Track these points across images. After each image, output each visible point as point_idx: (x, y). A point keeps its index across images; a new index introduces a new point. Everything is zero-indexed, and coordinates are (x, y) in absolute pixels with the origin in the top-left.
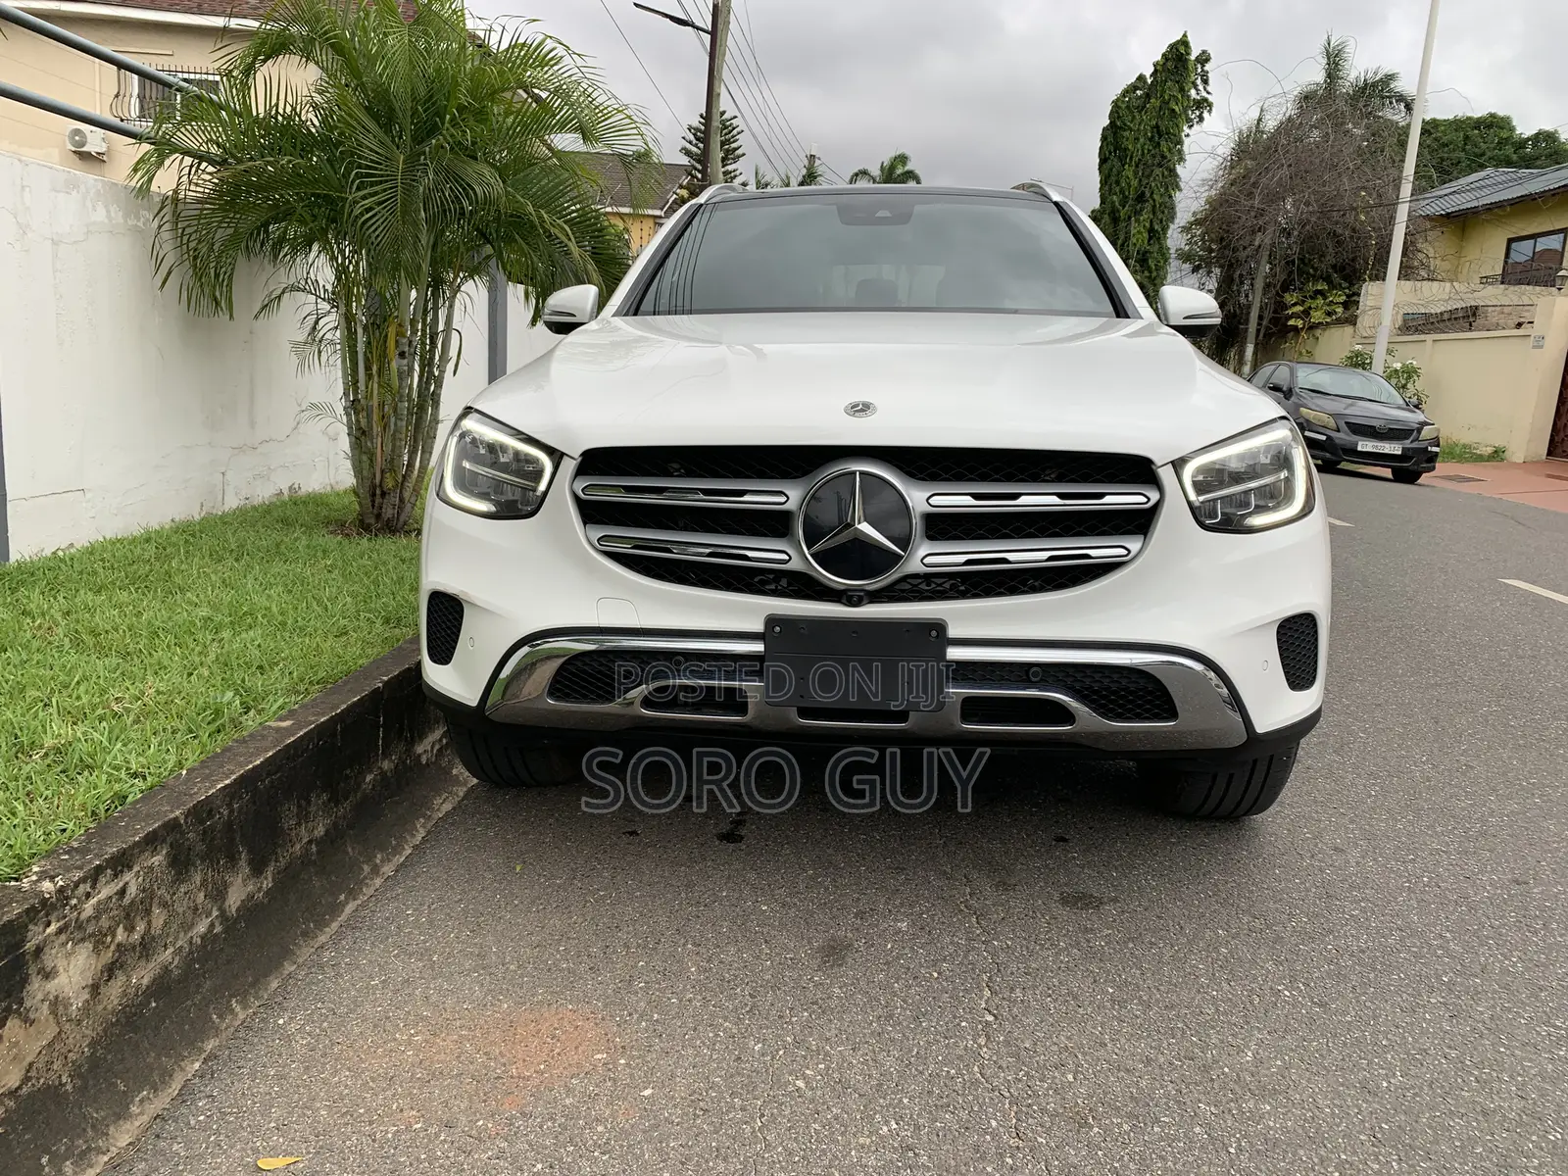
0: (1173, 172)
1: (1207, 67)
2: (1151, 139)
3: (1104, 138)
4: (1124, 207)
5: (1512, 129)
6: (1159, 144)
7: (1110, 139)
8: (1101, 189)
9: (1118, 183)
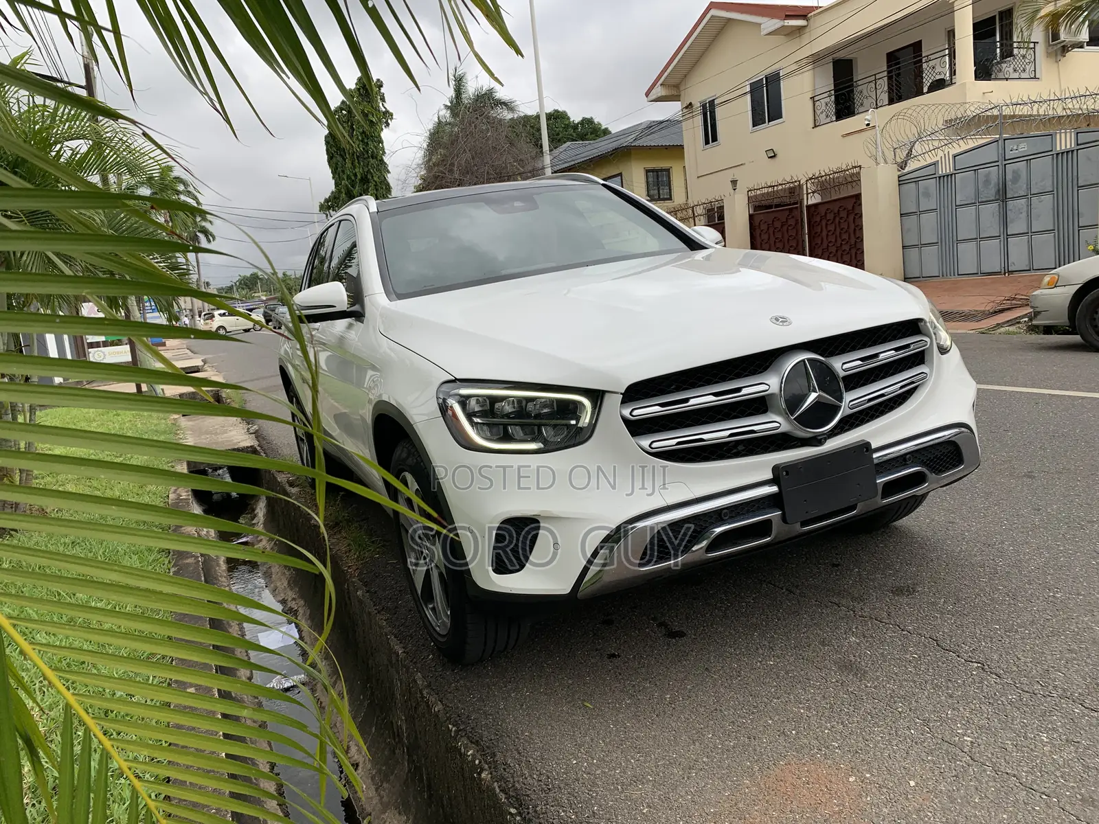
0: (382, 160)
1: (383, 90)
2: (362, 141)
3: (327, 143)
4: (355, 188)
5: (569, 118)
6: (367, 143)
7: (331, 142)
8: (333, 178)
9: (343, 171)
